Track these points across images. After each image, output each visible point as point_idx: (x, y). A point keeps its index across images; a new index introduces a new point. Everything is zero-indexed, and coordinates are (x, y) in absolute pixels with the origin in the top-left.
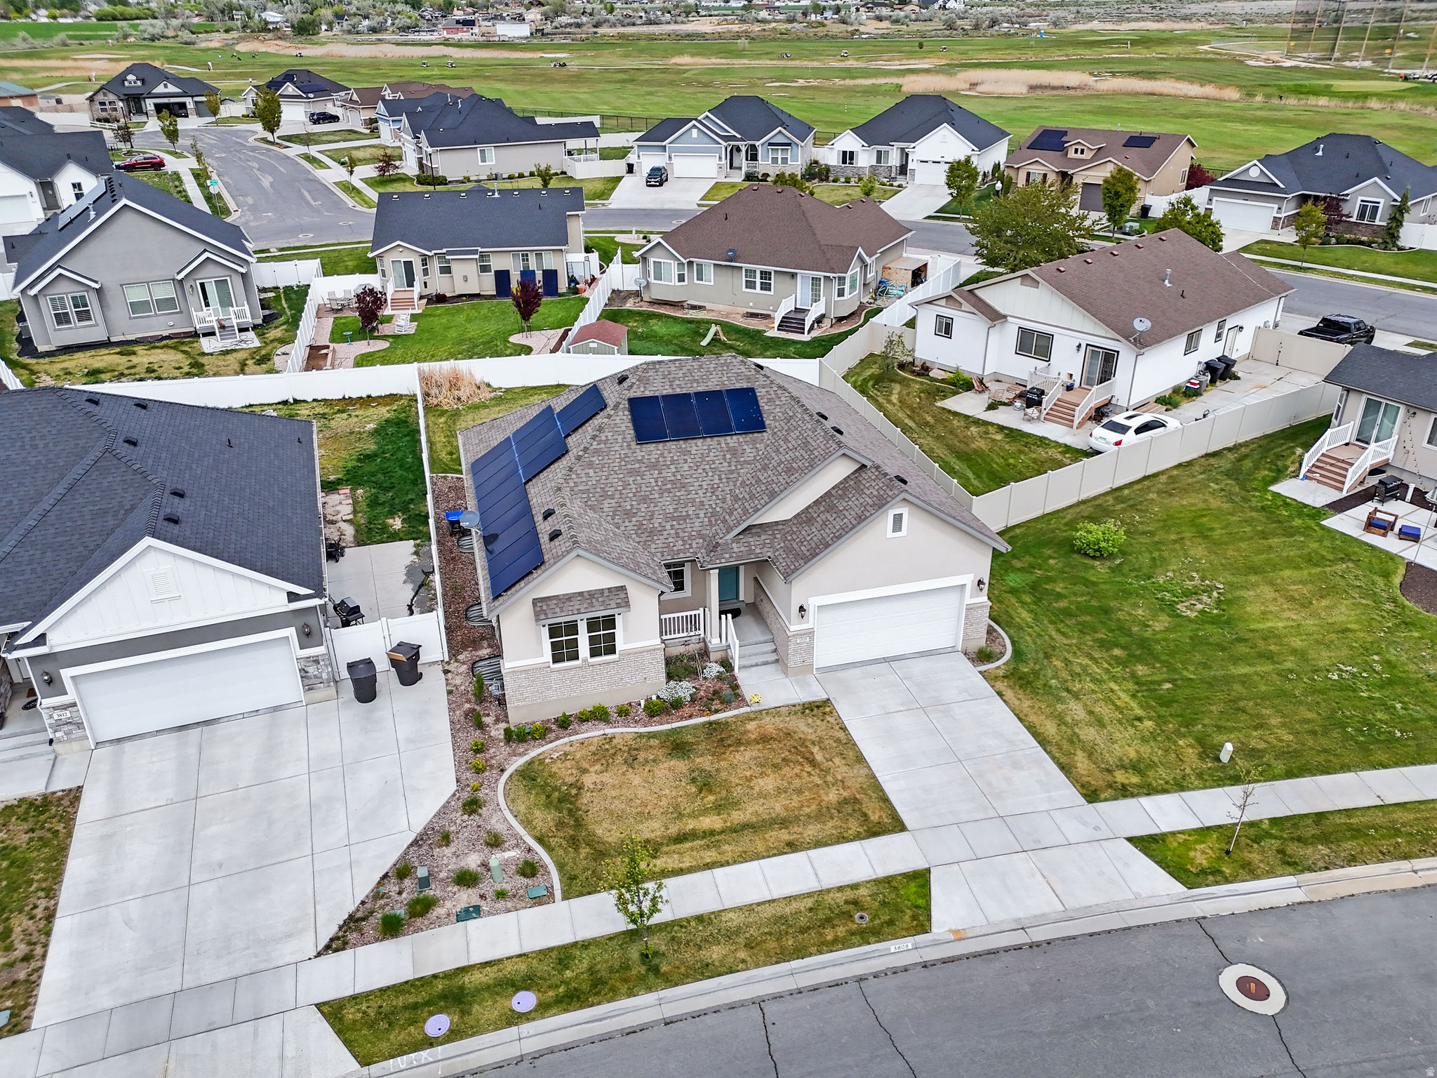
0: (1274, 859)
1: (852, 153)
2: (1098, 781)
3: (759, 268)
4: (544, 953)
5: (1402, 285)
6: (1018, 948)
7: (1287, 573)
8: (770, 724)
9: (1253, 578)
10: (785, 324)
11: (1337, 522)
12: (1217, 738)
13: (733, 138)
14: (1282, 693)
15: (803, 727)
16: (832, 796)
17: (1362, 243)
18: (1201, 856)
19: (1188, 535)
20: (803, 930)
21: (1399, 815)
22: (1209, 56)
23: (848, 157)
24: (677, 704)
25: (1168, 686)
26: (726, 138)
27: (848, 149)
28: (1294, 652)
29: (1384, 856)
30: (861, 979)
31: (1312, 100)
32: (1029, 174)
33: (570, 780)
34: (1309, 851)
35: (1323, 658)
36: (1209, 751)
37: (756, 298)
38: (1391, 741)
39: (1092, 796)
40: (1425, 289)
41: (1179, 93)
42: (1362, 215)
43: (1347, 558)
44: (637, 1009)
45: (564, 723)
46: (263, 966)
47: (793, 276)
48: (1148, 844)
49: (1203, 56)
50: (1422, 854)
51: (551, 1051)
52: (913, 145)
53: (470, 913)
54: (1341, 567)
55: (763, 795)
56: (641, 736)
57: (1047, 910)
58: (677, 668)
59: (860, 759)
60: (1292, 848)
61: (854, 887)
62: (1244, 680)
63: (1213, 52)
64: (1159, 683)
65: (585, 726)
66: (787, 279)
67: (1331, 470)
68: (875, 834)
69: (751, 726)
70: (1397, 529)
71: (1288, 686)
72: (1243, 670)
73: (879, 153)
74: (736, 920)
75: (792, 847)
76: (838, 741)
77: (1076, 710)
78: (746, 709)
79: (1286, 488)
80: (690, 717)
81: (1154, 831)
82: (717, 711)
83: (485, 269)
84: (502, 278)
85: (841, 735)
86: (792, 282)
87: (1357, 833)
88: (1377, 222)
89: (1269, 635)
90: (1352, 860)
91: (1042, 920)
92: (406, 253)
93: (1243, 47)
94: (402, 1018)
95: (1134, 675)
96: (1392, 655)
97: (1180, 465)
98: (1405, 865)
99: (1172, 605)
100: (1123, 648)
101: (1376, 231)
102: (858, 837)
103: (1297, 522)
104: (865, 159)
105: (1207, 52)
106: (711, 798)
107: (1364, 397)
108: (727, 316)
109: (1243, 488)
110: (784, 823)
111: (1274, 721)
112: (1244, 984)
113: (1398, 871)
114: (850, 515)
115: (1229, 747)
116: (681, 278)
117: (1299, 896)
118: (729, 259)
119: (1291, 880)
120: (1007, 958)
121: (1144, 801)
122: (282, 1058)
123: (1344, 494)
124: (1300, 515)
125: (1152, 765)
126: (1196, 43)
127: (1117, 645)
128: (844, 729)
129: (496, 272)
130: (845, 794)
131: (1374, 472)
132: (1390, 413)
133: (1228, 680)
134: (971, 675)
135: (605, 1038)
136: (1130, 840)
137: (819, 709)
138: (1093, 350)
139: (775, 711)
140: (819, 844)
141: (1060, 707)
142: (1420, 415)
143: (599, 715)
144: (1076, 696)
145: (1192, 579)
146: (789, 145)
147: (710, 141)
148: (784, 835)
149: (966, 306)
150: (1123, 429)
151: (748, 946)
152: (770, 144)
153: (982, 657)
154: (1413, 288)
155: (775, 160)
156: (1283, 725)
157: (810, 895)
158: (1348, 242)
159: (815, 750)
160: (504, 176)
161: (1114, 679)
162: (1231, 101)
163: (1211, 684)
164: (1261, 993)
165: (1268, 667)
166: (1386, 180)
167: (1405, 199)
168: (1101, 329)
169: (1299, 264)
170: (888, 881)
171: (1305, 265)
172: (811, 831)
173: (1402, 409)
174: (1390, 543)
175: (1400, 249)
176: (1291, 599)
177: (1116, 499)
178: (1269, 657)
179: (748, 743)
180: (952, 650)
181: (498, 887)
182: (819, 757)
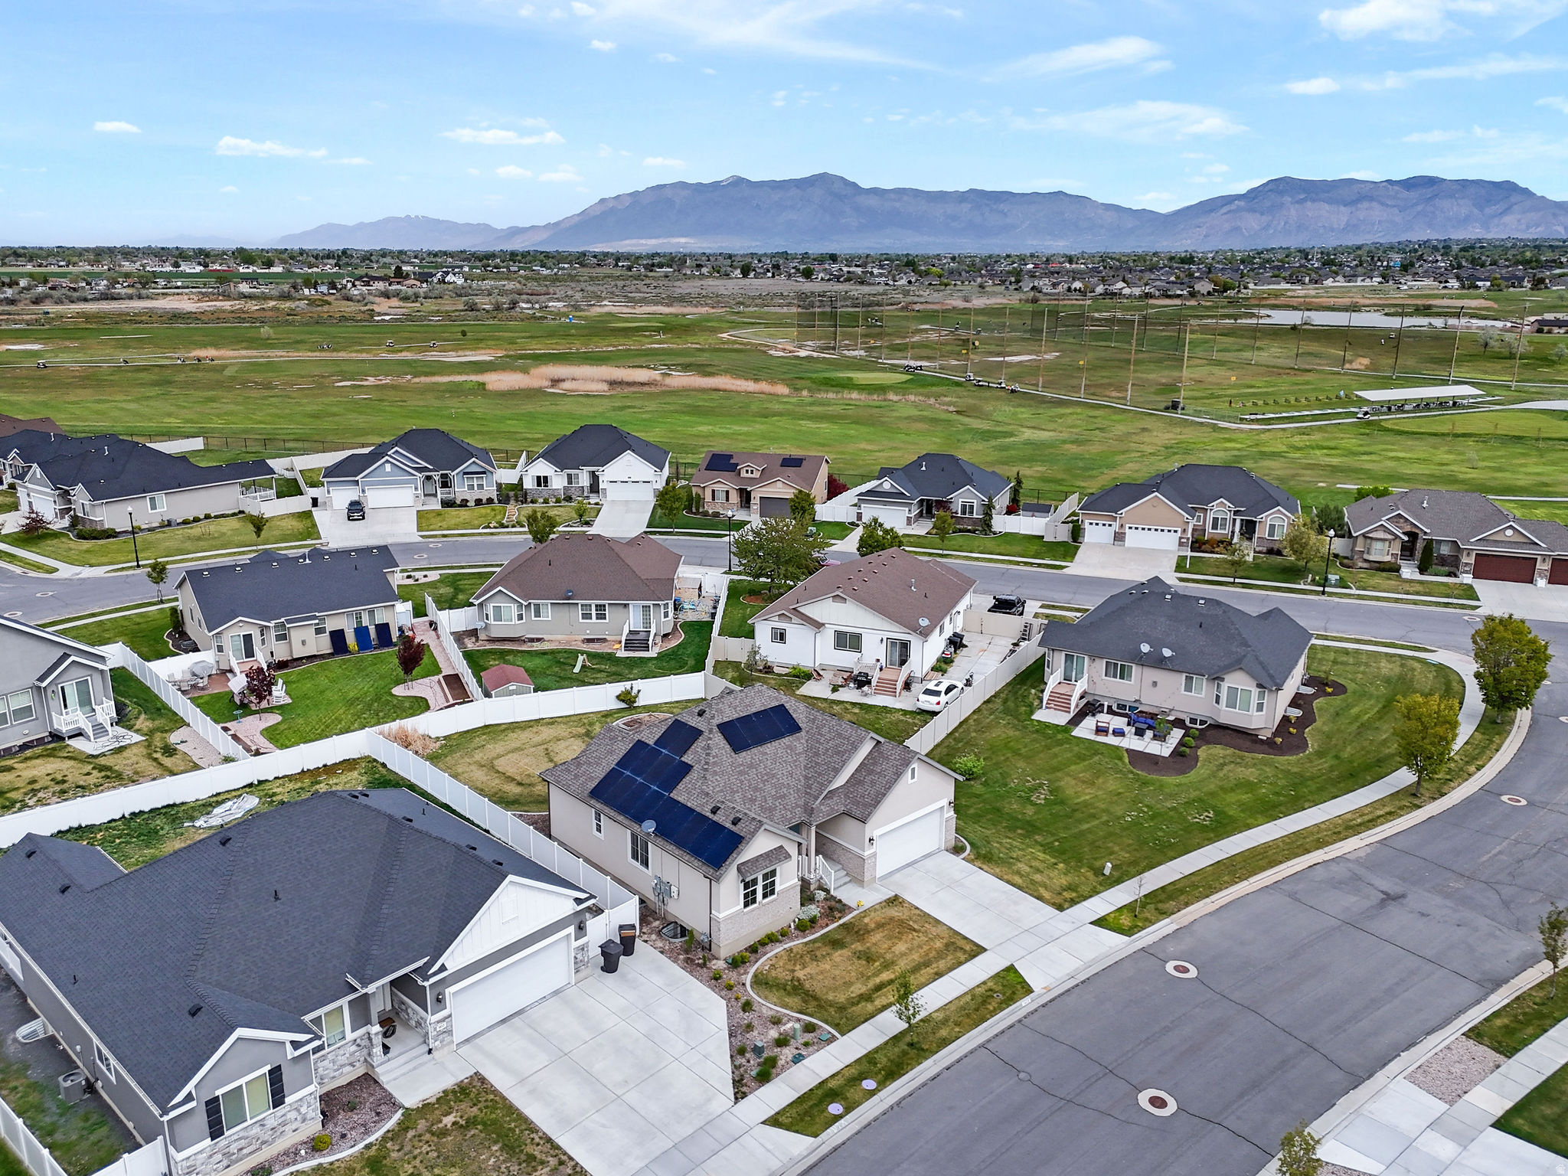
0: (1156, 913)
1: (546, 478)
2: (1058, 900)
3: (594, 602)
4: (858, 1061)
5: (1010, 562)
6: (1077, 985)
7: (1073, 767)
8: (878, 916)
9: (1059, 774)
10: (629, 645)
11: (1077, 732)
12: (1098, 864)
13: (425, 469)
14: (1111, 834)
15: (894, 912)
16: (938, 944)
17: (969, 531)
18: (1126, 921)
19: (1009, 755)
20: (977, 1010)
21: (1193, 878)
22: (736, 346)
23: (542, 481)
24: (813, 921)
25: (1057, 844)
26: (420, 470)
27: (542, 475)
28: (1104, 811)
29: (1199, 899)
30: (1020, 1021)
31: (846, 394)
32: (713, 491)
33: (790, 978)
34: (1167, 905)
35: (1118, 810)
36: (1099, 872)
37: (594, 626)
38: (1171, 845)
39: (1060, 908)
40: (1026, 563)
41: (739, 389)
42: (964, 512)
43: (1096, 753)
44: (926, 1070)
45: (753, 949)
46: (710, 1118)
47: (626, 606)
48: (1100, 922)
49: (731, 346)
50: (1212, 893)
51: (904, 1098)
52: (601, 469)
53: (798, 1059)
54: (1097, 758)
55: (903, 954)
56: (806, 944)
57: (1077, 966)
58: (807, 898)
59: (938, 922)
60: (1160, 906)
61: (984, 983)
62: (1089, 831)
63: (735, 342)
64: (1052, 843)
65: (768, 948)
66: (621, 609)
67: (1060, 702)
68: (975, 956)
69: (866, 920)
70: (1111, 731)
71: (1111, 829)
72: (1085, 826)
73: (569, 476)
74: (940, 1016)
75: (939, 975)
76: (919, 915)
77: (1023, 867)
78: (855, 913)
79: (1040, 715)
80: (827, 925)
81: (1099, 916)
82: (840, 918)
83: (319, 631)
84: (338, 637)
85: (918, 912)
86: (626, 610)
87: (1182, 891)
88: (975, 516)
89: (1086, 804)
90: (1187, 905)
91: (1078, 971)
92: (246, 627)
93: (755, 334)
94: (815, 1111)
95: (1036, 841)
96: (1147, 801)
97: (974, 712)
98: (1207, 900)
99: (1028, 799)
100: (1022, 829)
101: (975, 521)
102: (967, 961)
103: (1060, 736)
104: (558, 482)
105: (728, 342)
106: (877, 964)
107: (1063, 653)
108: (568, 642)
109: (1019, 721)
110: (927, 964)
111: (1116, 848)
112: (1176, 968)
113: (1206, 904)
114: (890, 773)
115: (1109, 865)
116: (520, 617)
117: (1175, 927)
118: (566, 597)
119: (1167, 921)
120: (1076, 990)
121: (1084, 903)
122: (768, 1151)
123: (1072, 715)
124: (1059, 732)
125: (1077, 886)
126: (714, 330)
127: (1018, 828)
128: (917, 908)
129: (332, 633)
130: (945, 941)
131: (1082, 697)
132: (1080, 660)
133: (1082, 833)
134: (957, 861)
135: (924, 1085)
136: (1091, 923)
137: (895, 901)
138: (893, 642)
139: (872, 909)
140: (951, 969)
141: (1014, 868)
142: (1097, 660)
143: (771, 939)
144: (1017, 859)
145: (1028, 781)
146: (484, 473)
147: (402, 473)
148: (930, 970)
149: (795, 619)
150: (937, 693)
151: (957, 1024)
152: (465, 473)
153: (957, 850)
154: (1018, 563)
155: (471, 487)
156: (1122, 850)
157: (966, 993)
158: (961, 531)
159: (911, 923)
160: (179, 521)
161: (1029, 846)
162: (783, 396)
163: (1075, 836)
164: (1186, 970)
165: (1096, 822)
166: (974, 486)
167: (990, 500)
168: (896, 627)
169: (940, 552)
170: (997, 975)
171: (945, 552)
172: (942, 965)
173: (1086, 658)
174: (1111, 740)
175: (995, 533)
176: (1084, 782)
177: (955, 739)
178: (1094, 816)
179: (873, 930)
180: (939, 851)
181: (802, 1041)
182: (916, 927)
